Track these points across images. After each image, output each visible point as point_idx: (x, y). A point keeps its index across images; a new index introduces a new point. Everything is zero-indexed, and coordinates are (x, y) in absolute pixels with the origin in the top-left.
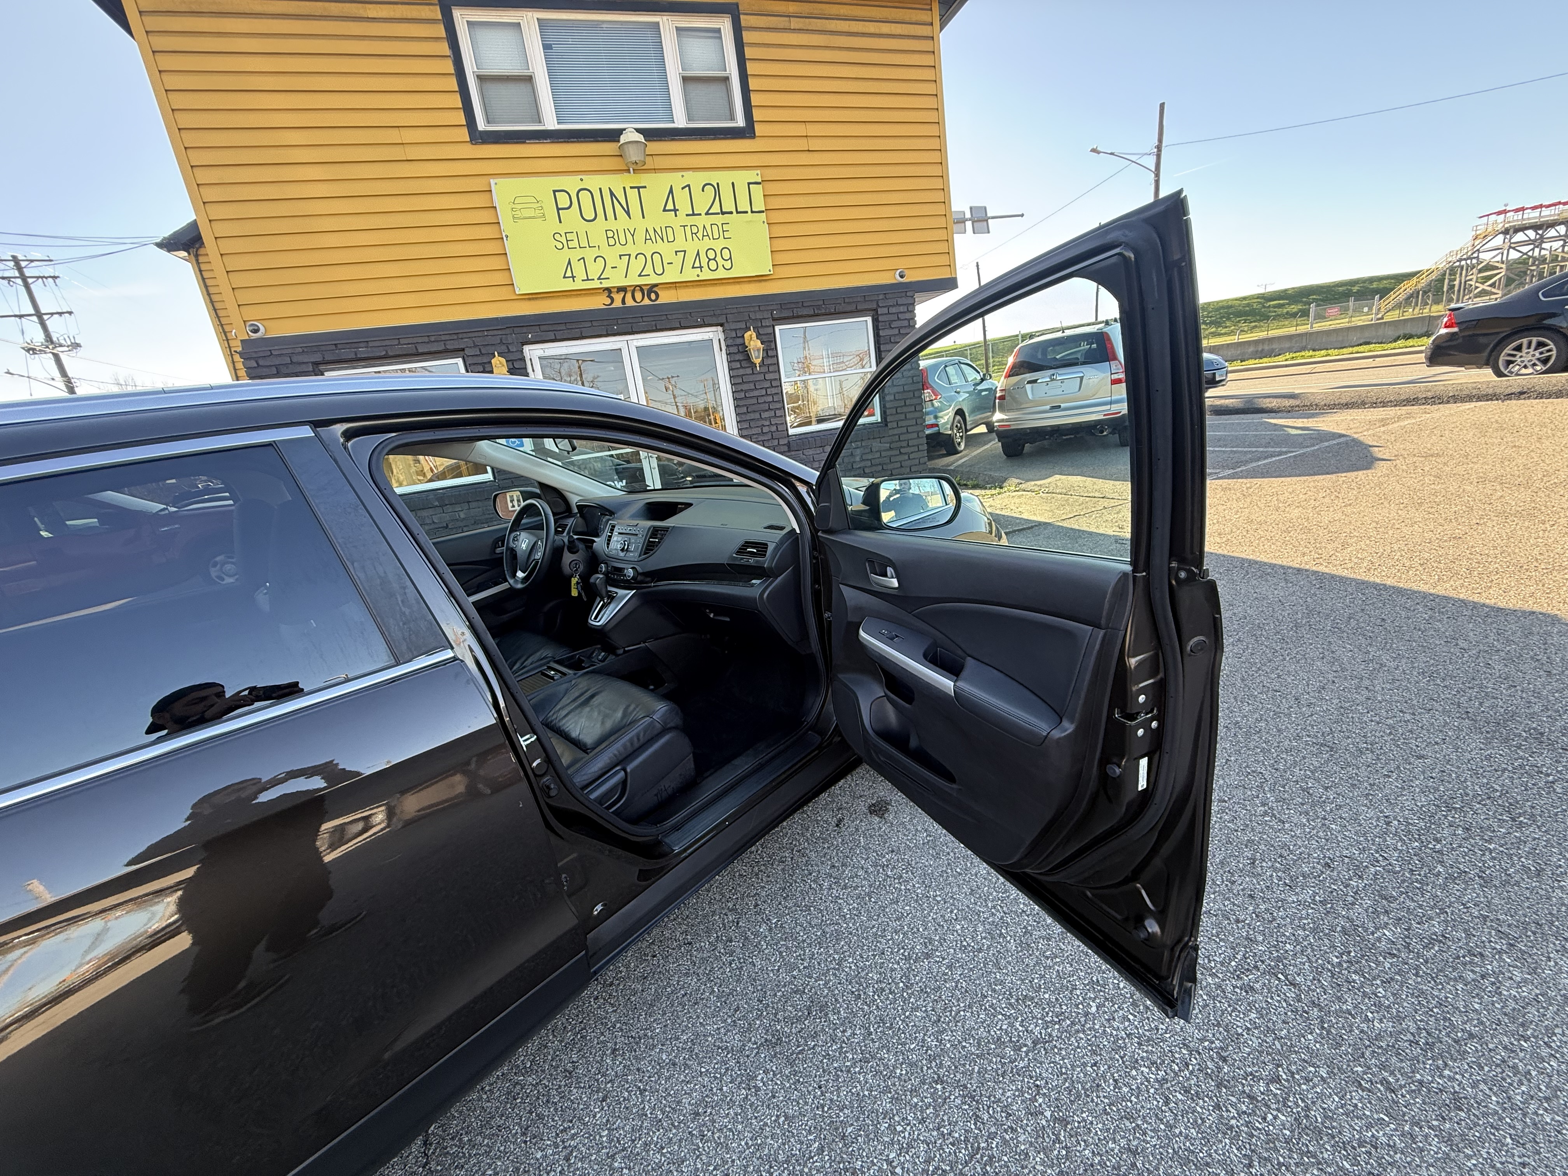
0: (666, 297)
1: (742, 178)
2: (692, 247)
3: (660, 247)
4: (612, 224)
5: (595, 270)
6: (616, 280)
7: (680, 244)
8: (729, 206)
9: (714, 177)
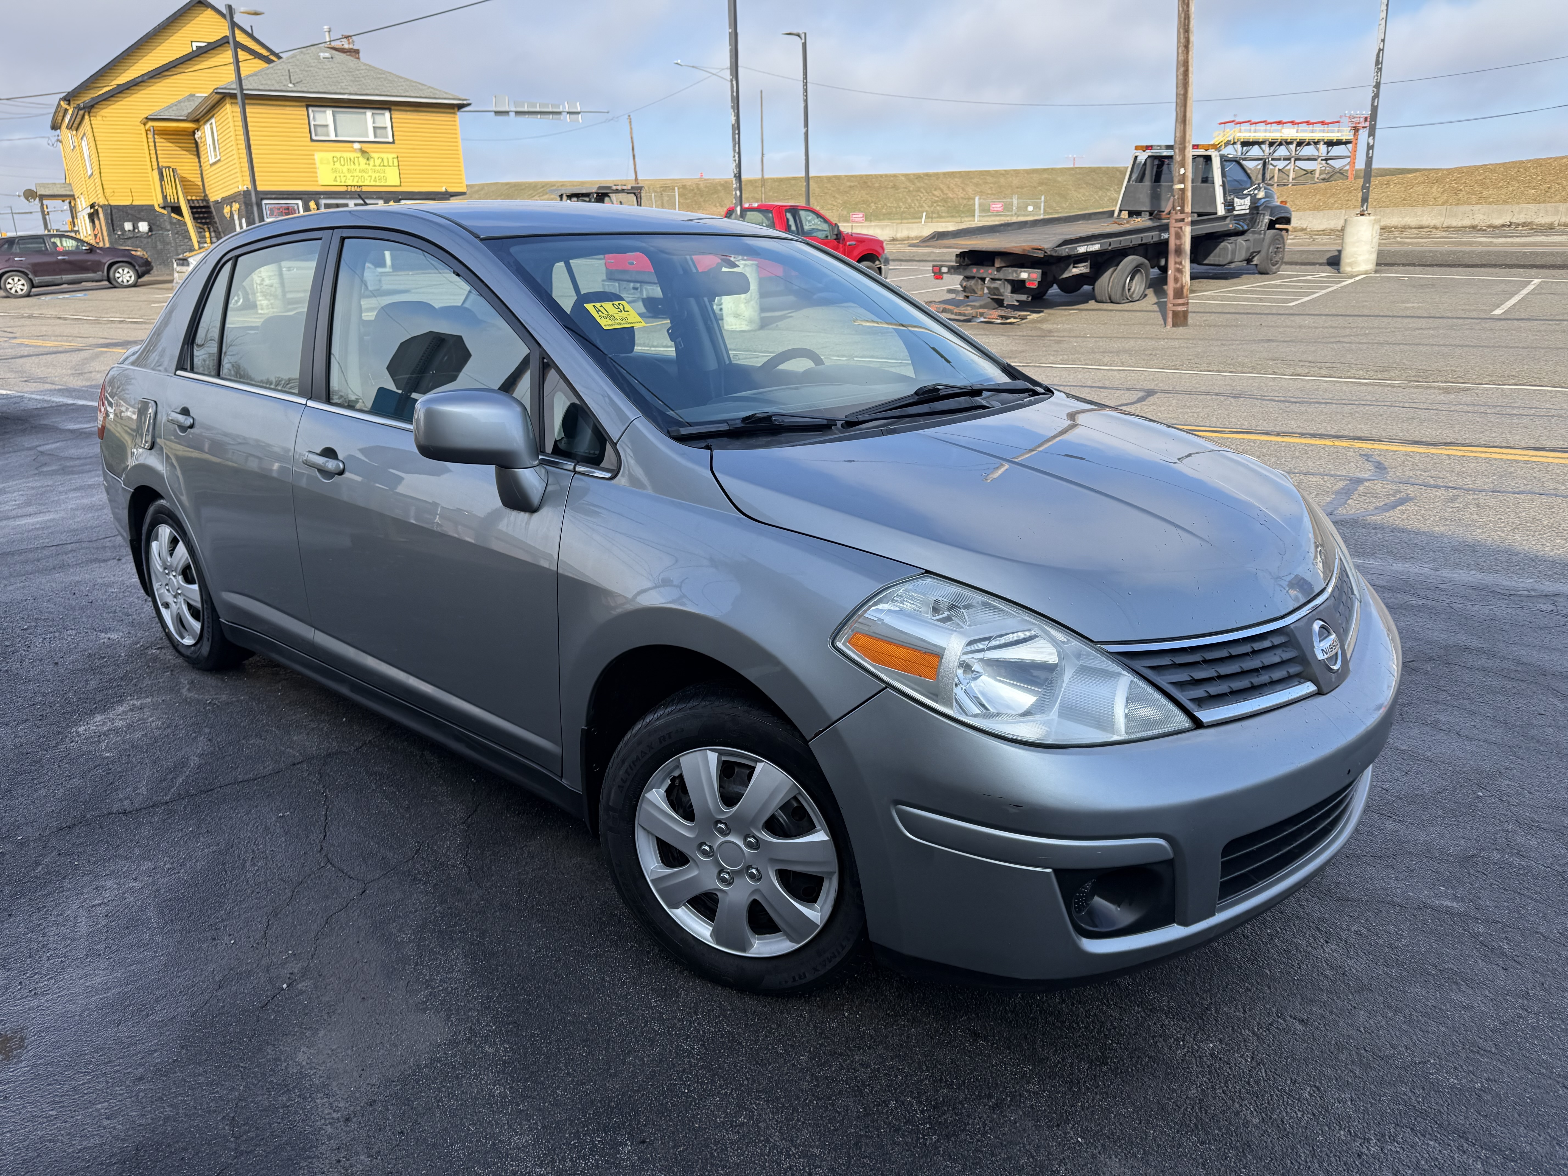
0: (364, 189)
1: (391, 156)
2: (374, 175)
3: (364, 174)
4: (349, 167)
5: (343, 179)
6: (349, 183)
7: (370, 174)
8: (386, 164)
9: (382, 155)
